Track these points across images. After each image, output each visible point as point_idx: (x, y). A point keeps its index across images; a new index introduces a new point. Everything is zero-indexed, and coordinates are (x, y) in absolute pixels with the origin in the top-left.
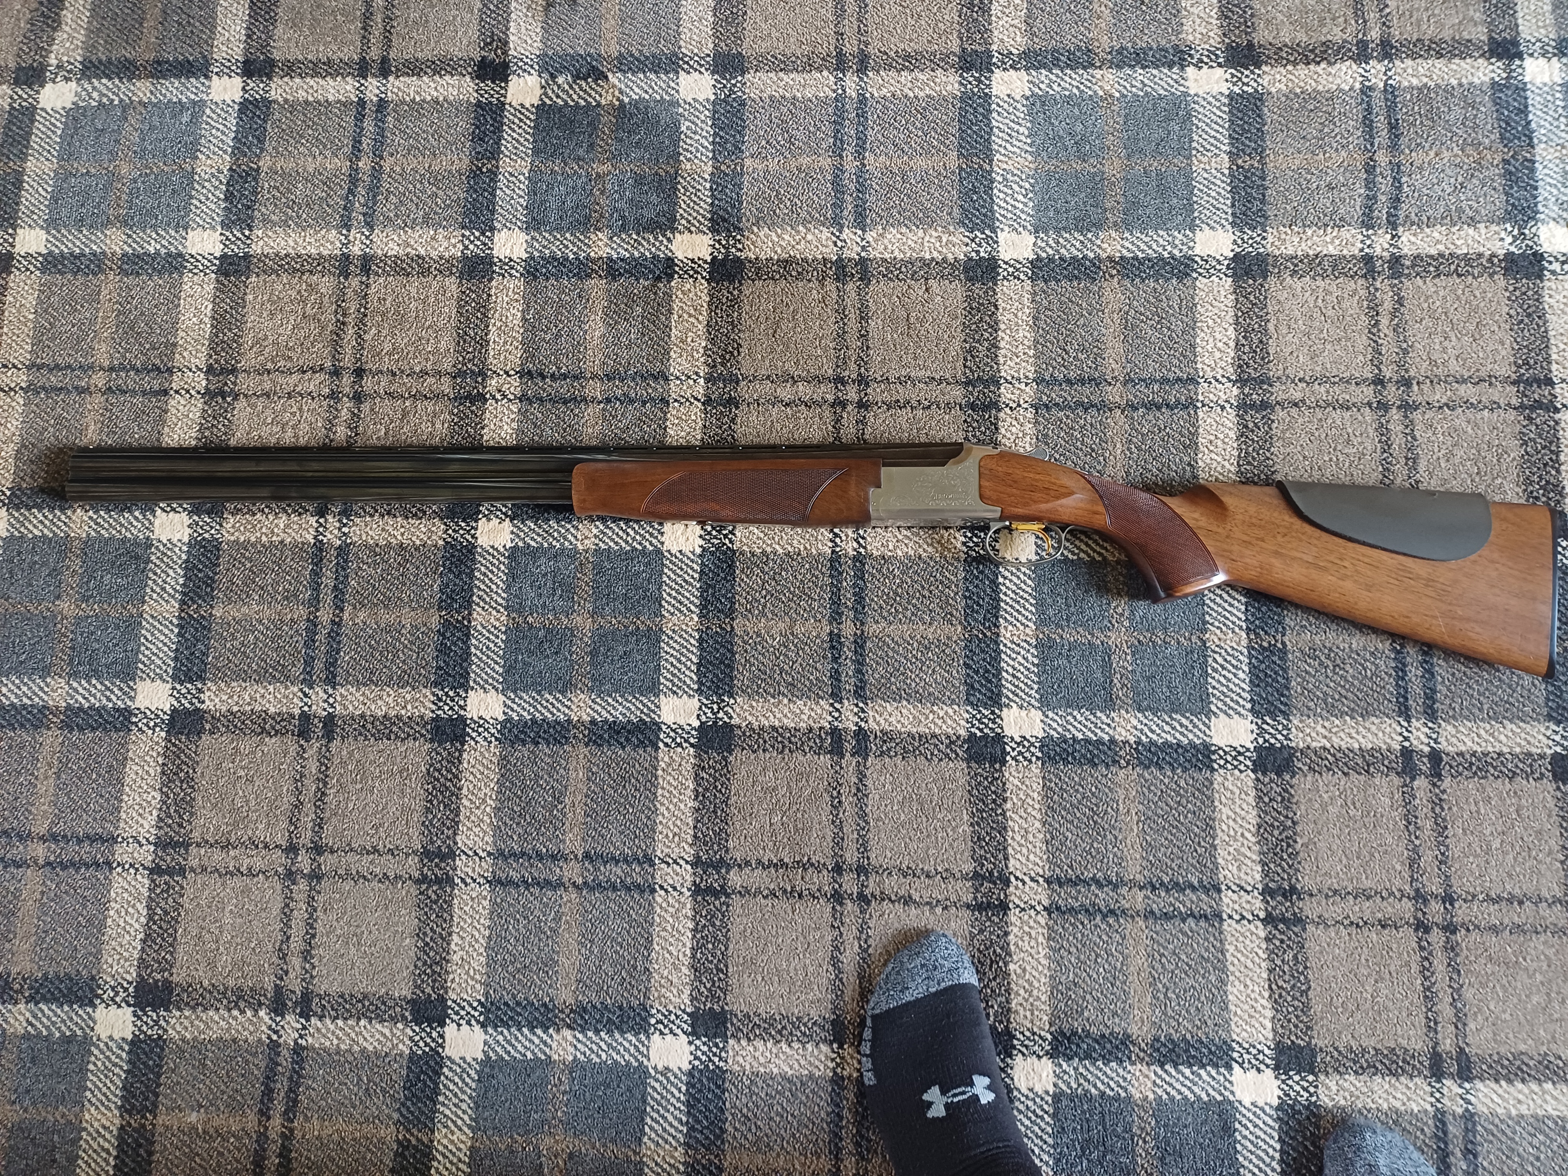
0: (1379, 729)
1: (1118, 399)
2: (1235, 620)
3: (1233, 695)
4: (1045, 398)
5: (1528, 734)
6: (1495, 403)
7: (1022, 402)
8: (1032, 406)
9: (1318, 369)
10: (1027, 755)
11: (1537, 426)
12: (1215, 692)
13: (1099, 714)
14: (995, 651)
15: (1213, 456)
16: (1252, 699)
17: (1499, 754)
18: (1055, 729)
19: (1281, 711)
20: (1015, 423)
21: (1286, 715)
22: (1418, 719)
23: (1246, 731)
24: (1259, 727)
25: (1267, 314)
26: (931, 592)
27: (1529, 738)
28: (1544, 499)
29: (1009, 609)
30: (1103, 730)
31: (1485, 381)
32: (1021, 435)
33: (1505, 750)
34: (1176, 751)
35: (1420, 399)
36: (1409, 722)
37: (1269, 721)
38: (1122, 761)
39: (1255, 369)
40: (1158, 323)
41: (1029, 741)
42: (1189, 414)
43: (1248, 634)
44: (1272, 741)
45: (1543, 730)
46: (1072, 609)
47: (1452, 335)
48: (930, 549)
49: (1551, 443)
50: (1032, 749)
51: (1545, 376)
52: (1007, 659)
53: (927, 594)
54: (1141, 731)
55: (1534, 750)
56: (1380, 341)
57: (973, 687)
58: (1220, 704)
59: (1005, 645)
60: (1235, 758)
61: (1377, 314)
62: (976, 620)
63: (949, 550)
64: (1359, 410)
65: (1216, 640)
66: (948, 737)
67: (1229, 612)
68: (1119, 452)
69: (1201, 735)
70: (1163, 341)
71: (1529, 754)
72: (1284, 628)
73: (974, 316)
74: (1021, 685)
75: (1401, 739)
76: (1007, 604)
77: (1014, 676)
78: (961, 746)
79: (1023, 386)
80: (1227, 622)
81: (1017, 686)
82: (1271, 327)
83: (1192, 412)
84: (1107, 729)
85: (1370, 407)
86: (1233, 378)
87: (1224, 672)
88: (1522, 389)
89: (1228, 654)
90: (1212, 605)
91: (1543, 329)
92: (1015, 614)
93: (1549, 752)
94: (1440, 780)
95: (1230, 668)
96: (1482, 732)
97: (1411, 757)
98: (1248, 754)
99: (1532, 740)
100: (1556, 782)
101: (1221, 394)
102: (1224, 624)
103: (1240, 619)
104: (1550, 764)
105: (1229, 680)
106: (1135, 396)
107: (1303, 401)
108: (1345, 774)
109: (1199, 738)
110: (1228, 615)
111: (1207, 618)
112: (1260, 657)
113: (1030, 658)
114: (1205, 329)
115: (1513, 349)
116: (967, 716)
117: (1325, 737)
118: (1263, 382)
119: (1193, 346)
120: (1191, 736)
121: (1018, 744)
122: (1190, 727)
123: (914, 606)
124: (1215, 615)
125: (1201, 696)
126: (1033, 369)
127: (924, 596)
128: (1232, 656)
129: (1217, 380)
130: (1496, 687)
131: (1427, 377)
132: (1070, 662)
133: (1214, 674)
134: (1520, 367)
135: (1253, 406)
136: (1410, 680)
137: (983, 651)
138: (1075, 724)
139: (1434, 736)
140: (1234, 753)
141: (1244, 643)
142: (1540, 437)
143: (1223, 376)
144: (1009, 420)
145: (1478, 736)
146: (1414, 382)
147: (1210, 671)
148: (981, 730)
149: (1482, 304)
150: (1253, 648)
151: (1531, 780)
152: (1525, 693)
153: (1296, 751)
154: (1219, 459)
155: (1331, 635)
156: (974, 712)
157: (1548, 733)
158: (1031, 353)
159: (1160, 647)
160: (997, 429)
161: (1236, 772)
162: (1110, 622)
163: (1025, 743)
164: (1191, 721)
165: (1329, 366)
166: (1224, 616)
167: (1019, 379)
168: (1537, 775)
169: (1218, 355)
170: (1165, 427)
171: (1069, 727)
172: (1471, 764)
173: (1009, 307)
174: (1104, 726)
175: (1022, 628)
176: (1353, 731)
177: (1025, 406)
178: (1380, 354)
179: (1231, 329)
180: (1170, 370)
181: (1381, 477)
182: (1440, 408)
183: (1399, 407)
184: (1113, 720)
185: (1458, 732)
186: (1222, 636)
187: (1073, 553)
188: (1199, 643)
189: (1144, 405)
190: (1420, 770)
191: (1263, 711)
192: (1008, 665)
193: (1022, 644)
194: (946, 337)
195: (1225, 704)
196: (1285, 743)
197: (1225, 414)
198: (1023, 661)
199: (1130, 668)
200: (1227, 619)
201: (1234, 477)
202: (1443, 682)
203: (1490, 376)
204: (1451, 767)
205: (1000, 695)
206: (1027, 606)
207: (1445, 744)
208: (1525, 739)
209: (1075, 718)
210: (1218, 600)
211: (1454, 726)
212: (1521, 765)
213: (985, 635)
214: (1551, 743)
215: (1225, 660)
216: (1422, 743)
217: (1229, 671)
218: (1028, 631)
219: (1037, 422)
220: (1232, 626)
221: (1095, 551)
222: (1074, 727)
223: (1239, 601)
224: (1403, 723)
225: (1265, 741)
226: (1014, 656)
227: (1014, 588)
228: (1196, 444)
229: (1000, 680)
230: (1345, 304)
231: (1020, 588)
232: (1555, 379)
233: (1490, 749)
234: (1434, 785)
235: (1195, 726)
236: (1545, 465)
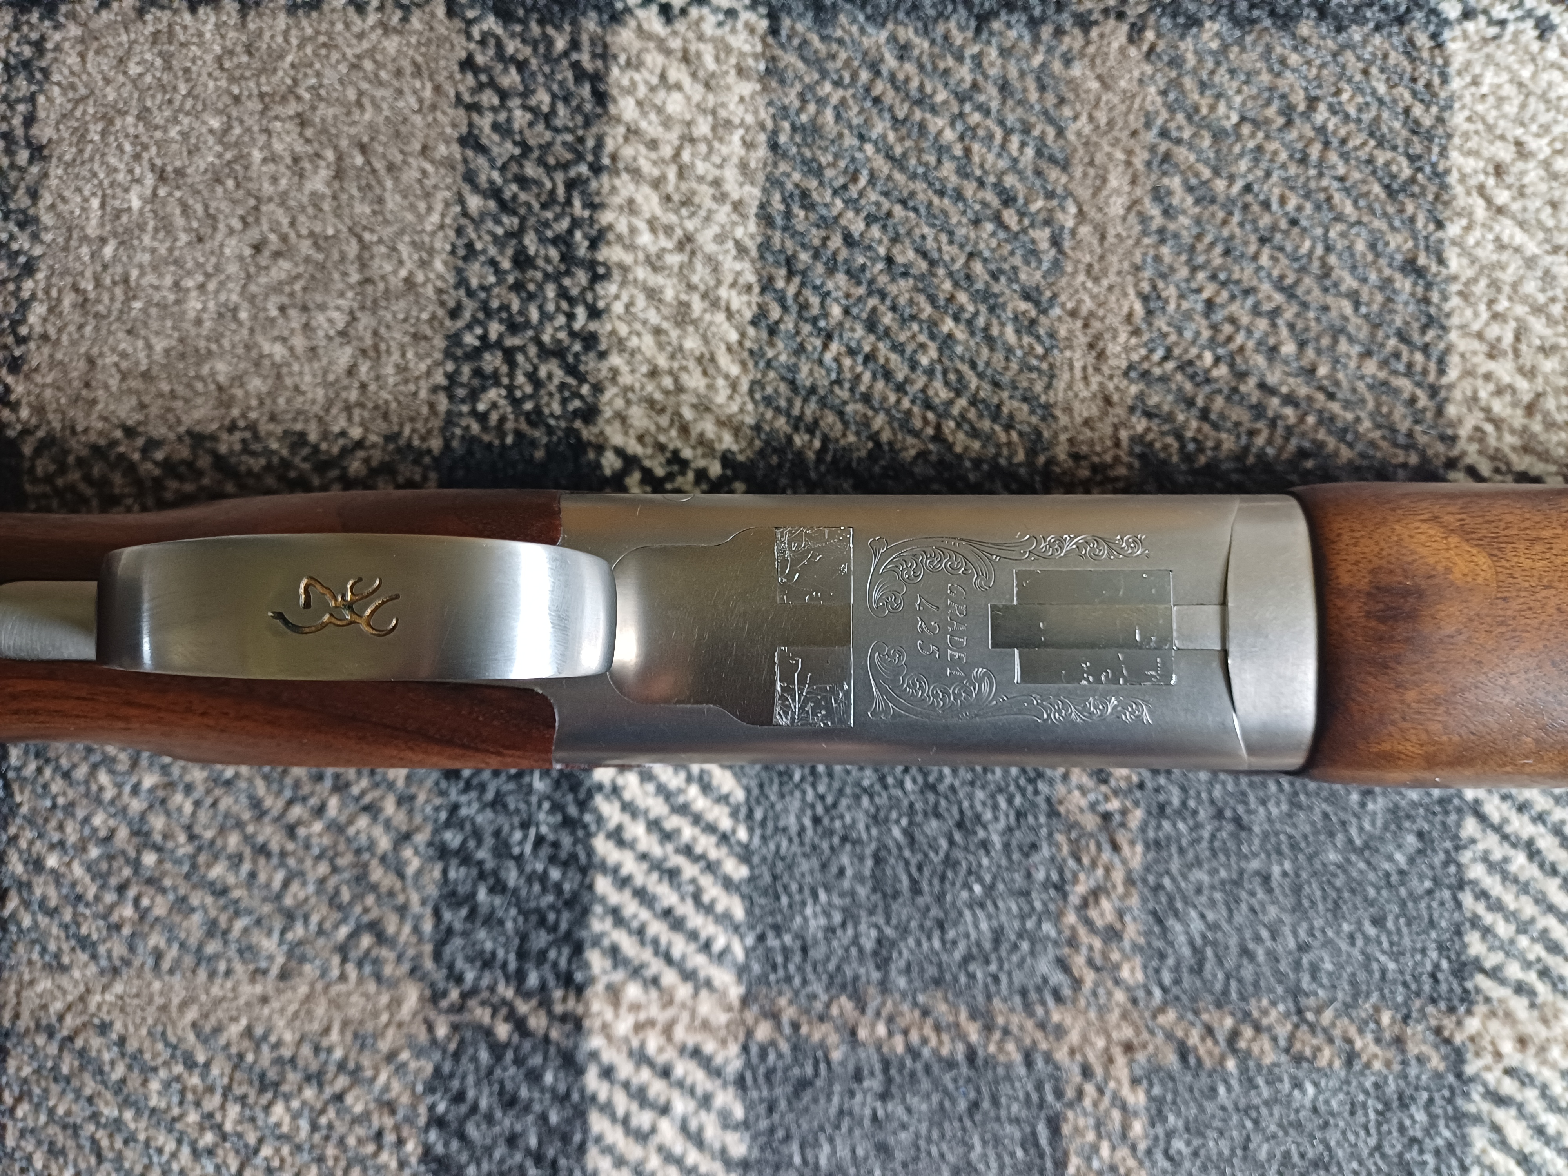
14: (563, 1099)
15: (1508, 230)
20: (677, 73)
26: (291, 831)
29: (631, 907)
32: (703, 127)
42: (1410, 48)
46: (901, 910)
52: (614, 1134)
53: (276, 840)
59: (607, 1072)
65: (1507, 1047)
68: (1117, 206)
76: (623, 882)
83: (1423, 40)
90: (1493, 884)
92: (657, 928)
111: (1475, 945)
113: (712, 1132)
123: (220, 892)
124: (1504, 929)
127: (263, 850)
132: (882, 1147)
137: (510, 1102)
144: (654, 59)
154: (1532, 248)
159: (1273, 1080)
160: (601, 98)
162: (1063, 965)
170: (1312, 102)
175: (683, 992)
186: (1534, 1026)
188: (1436, 1062)
193: (682, 1068)
198: (678, 1145)
206: (712, 891)
210: (1520, 862)
213: (520, 1025)
215: (1540, 1131)
218: (708, 1007)
219: (772, 74)
226: (643, 1119)
227: (658, 808)
228: (1439, 175)
231: (683, 809)
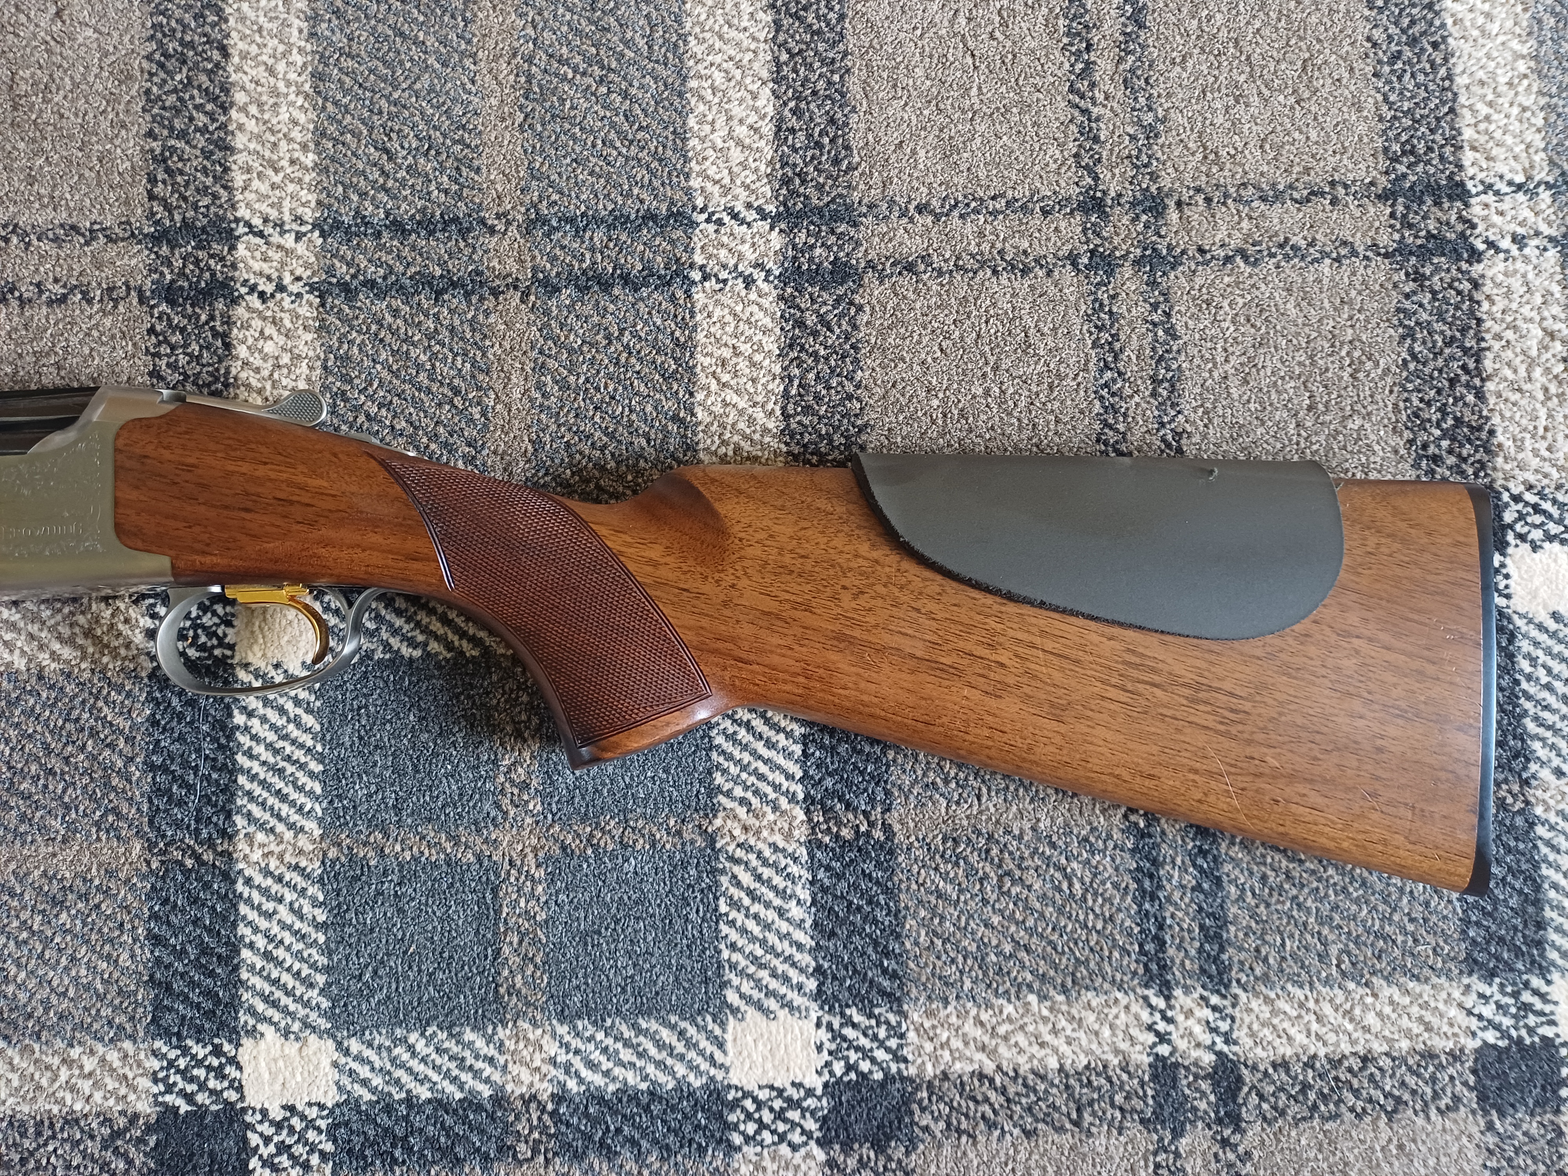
0: (1102, 1018)
1: (512, 266)
2: (779, 778)
3: (776, 962)
4: (342, 269)
5: (1425, 1006)
6: (1345, 243)
7: (287, 279)
8: (312, 288)
9: (960, 180)
10: (299, 1150)
11: (1434, 293)
12: (736, 957)
13: (469, 1035)
14: (223, 898)
15: (730, 396)
16: (818, 970)
17: (1365, 1059)
18: (365, 1083)
19: (883, 993)
20: (270, 330)
21: (895, 1000)
22: (1187, 990)
23: (805, 1047)
24: (837, 1035)
25: (846, 54)
26: (67, 760)
27: (1428, 1016)
28: (1451, 460)
29: (258, 791)
30: (477, 1074)
31: (1323, 194)
32: (285, 359)
33: (1379, 1047)
34: (647, 1109)
35: (1182, 241)
36: (1168, 998)
37: (857, 1018)
38: (522, 1147)
39: (820, 187)
40: (601, 81)
41: (303, 1117)
42: (673, 299)
43: (808, 812)
44: (865, 1066)
45: (1456, 994)
46: (409, 781)
47: (1250, 90)
48: (67, 652)
49: (1464, 330)
50: (311, 1135)
51: (1450, 178)
52: (252, 915)
53: (58, 766)
54: (568, 1068)
55: (1441, 1044)
56: (1096, 111)
57: (169, 988)
58: (747, 987)
59: (248, 881)
60: (780, 1116)
61: (1088, 48)
62: (177, 824)
63: (115, 654)
64: (1049, 273)
65: (738, 832)
66: (107, 1121)
67: (766, 762)
68: (517, 394)
69: (704, 1066)
70: (613, 125)
71: (1429, 1055)
72: (888, 793)
73: (171, 74)
74: (286, 978)
75: (1151, 1038)
76: (253, 778)
77: (267, 956)
78: (141, 1141)
79: (289, 241)
80: (762, 786)
81: (275, 982)
82: (854, 85)
83: (680, 294)
84: (488, 1071)
85: (1074, 264)
86: (771, 208)
87: (756, 908)
88: (1400, 209)
89: (765, 863)
90: (728, 747)
91: (1443, 72)
92: (272, 801)
93: (1472, 1044)
94: (1238, 1129)
95: (770, 895)
96: (1327, 1009)
97: (1175, 1080)
98: (810, 1102)
99: (1435, 1021)
100: (1486, 1113)
101: (746, 248)
102: (756, 792)
103: (789, 777)
104: (1474, 1072)
105: (767, 927)
106: (553, 259)
107: (925, 258)
108: (1028, 1134)
109: (699, 1073)
110: (763, 769)
111: (718, 779)
112: (836, 865)
113: (307, 908)
114: (708, 94)
115: (1381, 119)
116: (155, 1064)
117: (983, 1048)
118: (836, 217)
119: (681, 136)
120: (681, 1070)
121: (278, 1126)
122: (680, 1048)
123: (27, 797)
124: (734, 770)
125: (704, 970)
126: (312, 198)
127: (51, 772)
128: (775, 865)
129: (735, 216)
130: (1357, 901)
131: (1198, 190)
132: (401, 911)
133: (733, 915)
134: (1395, 160)
135: (815, 275)
136: (1168, 899)
137: (194, 901)
138: (414, 1064)
139: (1224, 1026)
140: (777, 1104)
141: (801, 833)
142: (1441, 318)
143: (749, 206)
144: (257, 323)
145: (1319, 1019)
146: (1171, 203)
147: (723, 908)
148: (189, 1098)
149: (1314, 19)
150: (820, 845)
151: (1433, 1112)
152: (1418, 912)
153: (918, 1088)
154: (742, 404)
155: (992, 804)
156: (172, 1055)
157: (1470, 1001)
158: (310, 159)
159: (613, 856)
160: (228, 346)
161: (784, 1149)
162: (498, 806)
163: (295, 1121)
164: (682, 1033)
165: (982, 174)
166: (756, 772)
167: (280, 225)
168: (1445, 1101)
169: (736, 155)
170: (622, 331)
171: (399, 1073)
172: (1305, 1087)
173: (254, 50)
174: (479, 1065)
175: (289, 835)
176: (1044, 1029)
177: (295, 288)
178: (1096, 139)
179: (766, 92)
180: (629, 195)
181: (1097, 426)
182: (1228, 259)
183: (1137, 262)
184: (501, 1046)
185: (1274, 1012)
186: (751, 821)
187: (412, 643)
188: (700, 842)
189: (572, 279)
190: (1195, 1109)
191: (844, 996)
192: (256, 930)
193: (289, 875)
194: (105, 125)
195: (758, 984)
196: (894, 1068)
197: (753, 296)
198: (289, 919)
199: (541, 917)
200: (762, 777)
201: (775, 444)
202: (1241, 898)
203: (1333, 184)
204: (1262, 1097)
205: (234, 1004)
206: (303, 779)
207: (1248, 1042)
208: (1420, 1019)
209: (411, 1048)
210: (742, 734)
211: (1267, 1000)
212: (1411, 1080)
213: (197, 858)
214: (1474, 1023)
215: (759, 878)
216: (1198, 1045)
217: (768, 905)
218: (303, 842)
219: (323, 328)
220: (772, 796)
221: (463, 635)
222: (410, 1071)
223: (789, 735)
224: (1154, 1001)
225: (849, 1068)
226: (269, 906)
227: (271, 737)
228: (691, 369)
229: (236, 968)
230: (1021, 26)
231: (286, 737)
232: (1469, 185)
233: (1346, 1048)
234: (1225, 1143)
235: (690, 1044)
236: (1453, 382)
